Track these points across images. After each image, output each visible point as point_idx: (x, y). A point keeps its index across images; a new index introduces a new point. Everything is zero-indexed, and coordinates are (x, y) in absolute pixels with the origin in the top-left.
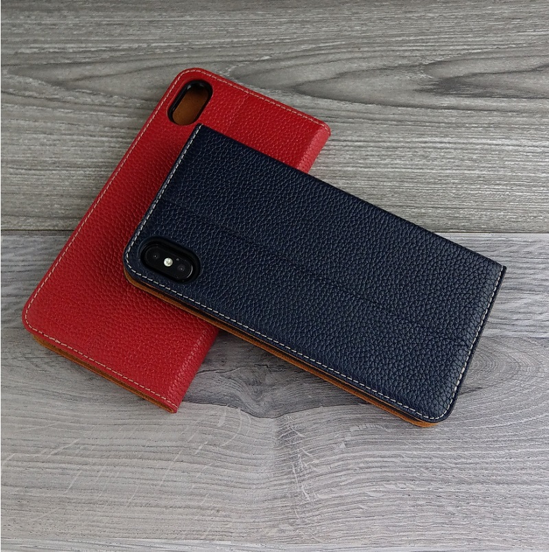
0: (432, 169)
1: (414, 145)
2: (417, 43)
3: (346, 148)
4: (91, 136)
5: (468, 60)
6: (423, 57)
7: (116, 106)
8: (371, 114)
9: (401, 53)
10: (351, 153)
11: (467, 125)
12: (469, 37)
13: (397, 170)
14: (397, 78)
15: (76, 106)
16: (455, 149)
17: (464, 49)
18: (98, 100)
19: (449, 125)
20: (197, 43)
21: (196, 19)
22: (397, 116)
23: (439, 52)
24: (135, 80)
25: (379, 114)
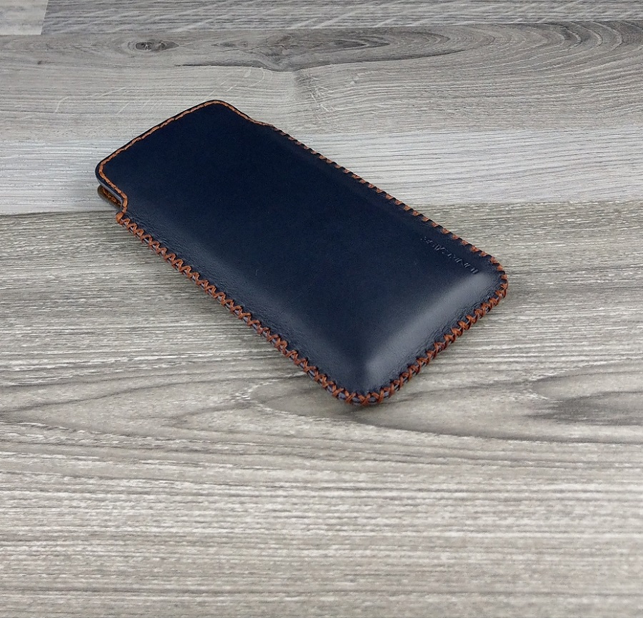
0: (582, 532)
1: (546, 496)
2: (514, 353)
3: (443, 502)
5: (591, 375)
6: (526, 371)
7: (81, 445)
8: (469, 450)
9: (495, 366)
10: (450, 508)
11: (617, 465)
12: (584, 345)
13: (528, 535)
14: (495, 399)
15: (21, 446)
16: (609, 500)
17: (582, 361)
18: (54, 436)
19: (590, 465)
20: (200, 355)
21: (197, 324)
22: (509, 453)
23: (547, 365)
24: (111, 407)
25: (482, 450)
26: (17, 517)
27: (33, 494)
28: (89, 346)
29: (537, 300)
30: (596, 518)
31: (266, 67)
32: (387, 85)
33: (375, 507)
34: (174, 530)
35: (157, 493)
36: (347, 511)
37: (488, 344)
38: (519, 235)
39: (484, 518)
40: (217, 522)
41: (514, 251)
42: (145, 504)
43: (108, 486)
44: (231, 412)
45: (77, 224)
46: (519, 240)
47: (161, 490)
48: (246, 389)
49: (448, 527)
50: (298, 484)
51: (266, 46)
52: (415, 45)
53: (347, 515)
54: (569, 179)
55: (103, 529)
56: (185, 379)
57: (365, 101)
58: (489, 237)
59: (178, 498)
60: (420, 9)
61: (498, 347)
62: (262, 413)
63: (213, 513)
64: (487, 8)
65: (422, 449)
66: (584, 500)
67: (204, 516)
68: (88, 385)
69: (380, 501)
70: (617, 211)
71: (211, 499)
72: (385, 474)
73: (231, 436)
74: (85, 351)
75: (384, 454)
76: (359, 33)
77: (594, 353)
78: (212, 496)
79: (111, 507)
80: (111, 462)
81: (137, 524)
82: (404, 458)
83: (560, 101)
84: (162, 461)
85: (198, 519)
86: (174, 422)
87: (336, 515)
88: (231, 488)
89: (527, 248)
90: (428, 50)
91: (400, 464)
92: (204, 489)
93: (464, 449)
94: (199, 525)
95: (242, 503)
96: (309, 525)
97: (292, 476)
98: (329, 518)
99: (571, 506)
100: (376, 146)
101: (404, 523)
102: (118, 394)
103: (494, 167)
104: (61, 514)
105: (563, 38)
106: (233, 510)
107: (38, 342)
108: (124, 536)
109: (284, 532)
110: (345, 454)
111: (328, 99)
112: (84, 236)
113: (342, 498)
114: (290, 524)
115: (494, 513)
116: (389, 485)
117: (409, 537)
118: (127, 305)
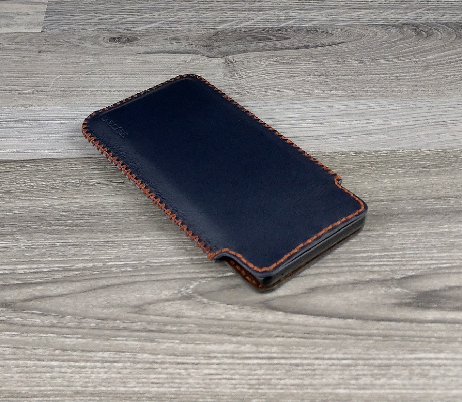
0: (436, 389)
2: (384, 258)
3: (333, 367)
4: (39, 360)
5: (439, 274)
6: (394, 272)
7: (68, 327)
8: (352, 329)
9: (370, 268)
10: (339, 372)
11: (460, 340)
12: (434, 253)
13: (396, 391)
14: (371, 292)
15: (24, 328)
16: (455, 366)
17: (433, 264)
18: (48, 320)
19: (440, 339)
20: (155, 261)
21: (153, 238)
22: (381, 331)
23: (408, 267)
24: (90, 299)
25: (361, 329)
26: (21, 379)
27: (32, 363)
28: (75, 255)
29: (399, 220)
30: (446, 378)
31: (203, 55)
32: (289, 67)
33: (284, 371)
34: (136, 389)
35: (124, 362)
36: (263, 375)
37: (364, 252)
38: (385, 173)
39: (364, 379)
40: (169, 383)
41: (382, 185)
42: (115, 370)
43: (88, 357)
44: (179, 302)
45: (66, 167)
46: (385, 177)
47: (127, 359)
48: (189, 285)
49: (338, 385)
50: (228, 355)
51: (202, 40)
52: (309, 39)
53: (263, 377)
54: (421, 133)
55: (84, 389)
56: (144, 279)
57: (274, 78)
58: (364, 175)
59: (139, 365)
60: (311, 14)
61: (372, 254)
62: (200, 303)
63: (165, 376)
64: (360, 13)
65: (317, 329)
66: (436, 366)
67: (158, 379)
68: (73, 283)
69: (287, 367)
70: (455, 156)
71: (164, 366)
72: (290, 347)
73: (178, 320)
74: (71, 259)
75: (290, 333)
76: (269, 31)
77: (442, 258)
78: (164, 363)
79: (90, 372)
80: (90, 340)
81: (109, 385)
82: (305, 335)
83: (413, 78)
84: (126, 338)
85: (154, 381)
86: (136, 310)
87: (256, 377)
88: (179, 358)
89: (391, 182)
90: (318, 42)
91: (302, 340)
92: (159, 359)
93: (348, 328)
94: (155, 385)
95: (186, 369)
96: (236, 384)
97: (222, 349)
98: (251, 379)
99: (428, 370)
100: (282, 110)
101: (306, 383)
102: (95, 289)
103: (366, 125)
104: (52, 378)
105: (414, 34)
106: (179, 374)
107: (37, 252)
108: (100, 393)
109: (217, 390)
110: (261, 332)
111: (247, 77)
112: (71, 176)
113: (258, 364)
114: (221, 384)
115: (371, 375)
116: (294, 355)
117: (309, 393)
118: (102, 225)
